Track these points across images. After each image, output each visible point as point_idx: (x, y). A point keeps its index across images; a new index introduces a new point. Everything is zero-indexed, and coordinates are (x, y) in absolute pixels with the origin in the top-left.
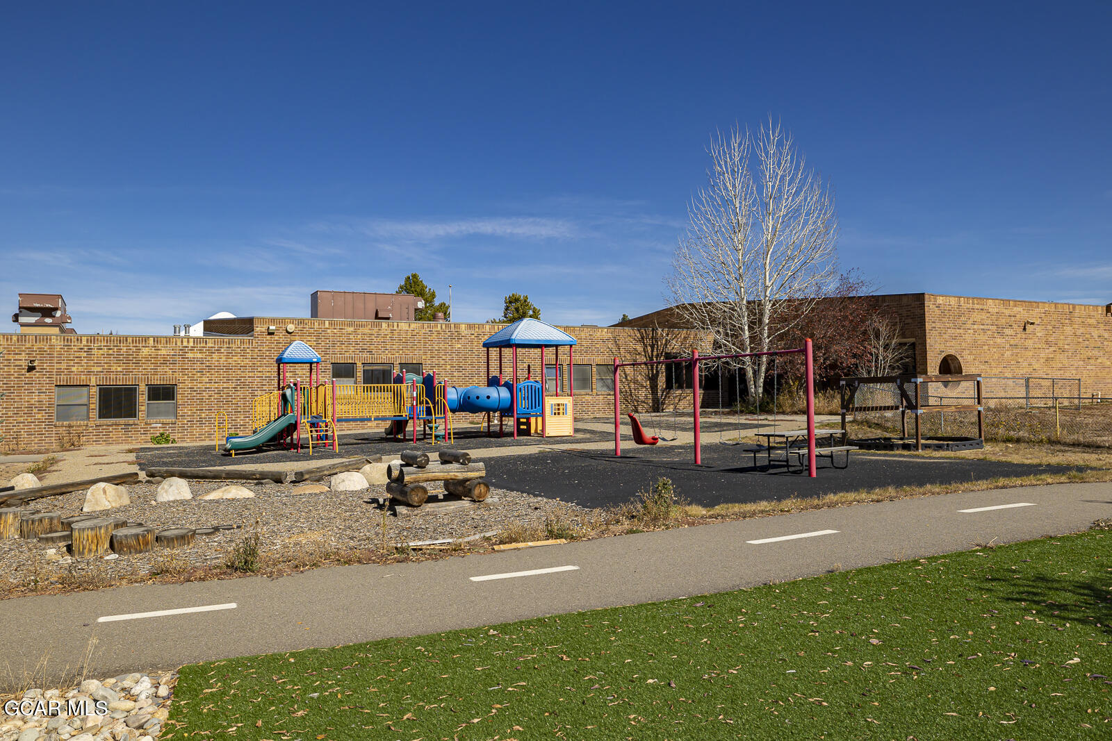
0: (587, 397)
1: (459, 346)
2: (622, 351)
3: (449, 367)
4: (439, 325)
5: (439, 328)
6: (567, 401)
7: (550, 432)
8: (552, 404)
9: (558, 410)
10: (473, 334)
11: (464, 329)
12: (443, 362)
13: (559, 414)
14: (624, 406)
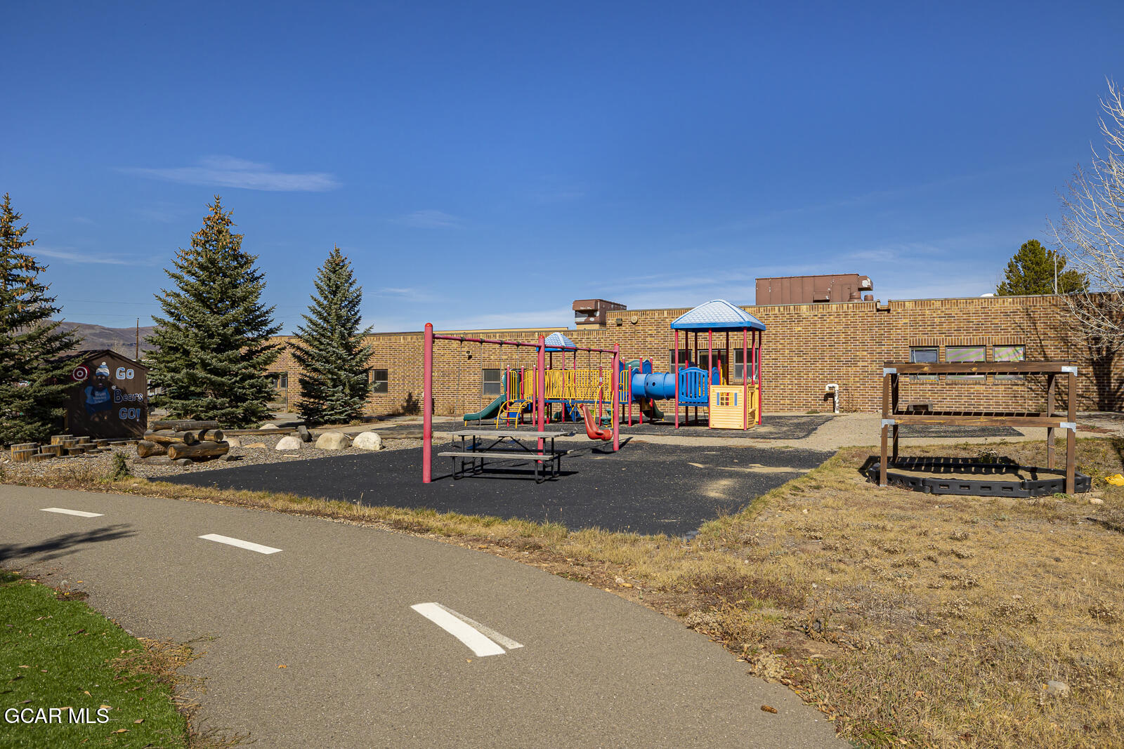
0: (977, 387)
1: (800, 329)
2: (1040, 326)
3: (787, 351)
4: (777, 308)
5: (777, 311)
6: (739, 391)
7: (715, 422)
8: (718, 393)
9: (724, 401)
10: (816, 316)
11: (805, 310)
12: (780, 346)
13: (727, 404)
14: (1043, 400)
